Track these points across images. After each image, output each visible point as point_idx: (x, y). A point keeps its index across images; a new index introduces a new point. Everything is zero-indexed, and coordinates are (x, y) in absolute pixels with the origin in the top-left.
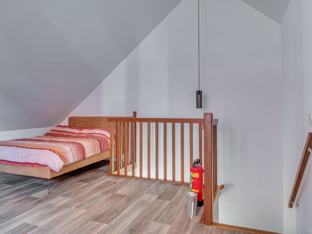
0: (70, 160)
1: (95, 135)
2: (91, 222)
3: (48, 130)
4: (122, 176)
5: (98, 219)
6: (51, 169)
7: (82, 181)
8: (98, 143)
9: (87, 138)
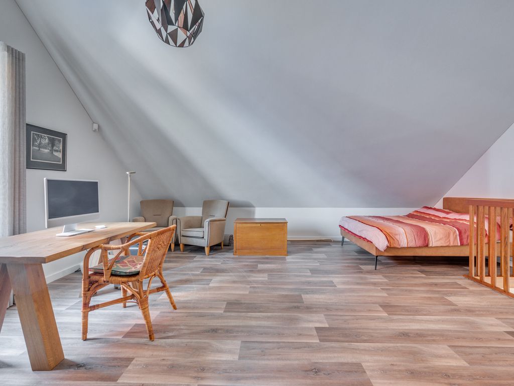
0: (402, 244)
1: (461, 222)
2: (377, 305)
3: (411, 210)
4: (487, 285)
5: (386, 307)
6: (376, 248)
7: (422, 272)
8: (455, 232)
9: (444, 224)
